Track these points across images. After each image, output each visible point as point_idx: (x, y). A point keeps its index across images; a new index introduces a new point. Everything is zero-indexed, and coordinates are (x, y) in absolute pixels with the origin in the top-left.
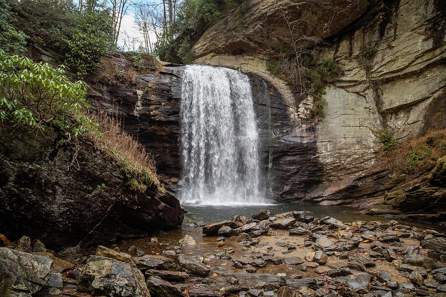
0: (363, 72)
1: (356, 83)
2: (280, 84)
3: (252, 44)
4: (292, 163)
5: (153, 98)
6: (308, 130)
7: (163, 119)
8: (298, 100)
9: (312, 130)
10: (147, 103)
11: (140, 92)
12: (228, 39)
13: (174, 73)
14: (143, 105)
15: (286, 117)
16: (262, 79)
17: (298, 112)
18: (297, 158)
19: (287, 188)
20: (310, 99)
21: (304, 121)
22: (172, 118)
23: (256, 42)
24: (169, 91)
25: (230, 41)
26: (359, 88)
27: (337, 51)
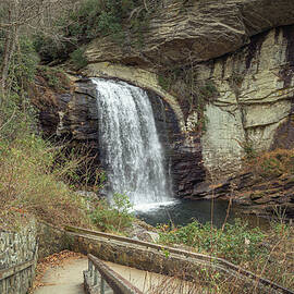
0: (234, 95)
1: (229, 104)
2: (171, 99)
3: (146, 60)
4: (184, 168)
5: (73, 118)
6: (195, 141)
7: (83, 137)
8: (186, 115)
9: (197, 141)
10: (67, 123)
11: (61, 114)
12: (125, 52)
13: (89, 92)
14: (64, 125)
15: (178, 130)
16: (157, 95)
17: (187, 126)
18: (188, 164)
19: (181, 187)
20: (195, 114)
21: (192, 133)
22: (92, 136)
23: (149, 58)
24: (87, 112)
25: (127, 55)
26: (230, 108)
27: (212, 72)
